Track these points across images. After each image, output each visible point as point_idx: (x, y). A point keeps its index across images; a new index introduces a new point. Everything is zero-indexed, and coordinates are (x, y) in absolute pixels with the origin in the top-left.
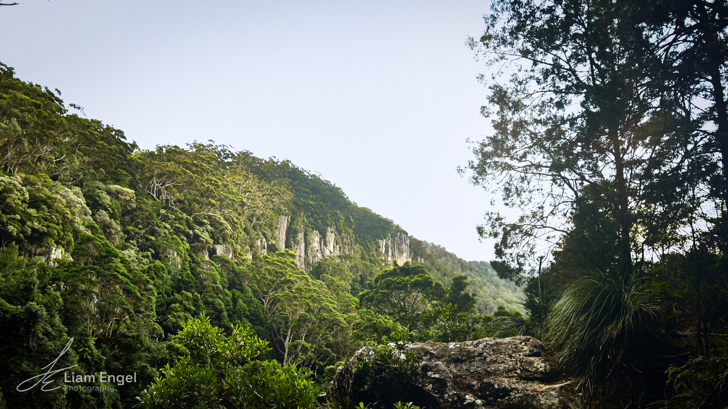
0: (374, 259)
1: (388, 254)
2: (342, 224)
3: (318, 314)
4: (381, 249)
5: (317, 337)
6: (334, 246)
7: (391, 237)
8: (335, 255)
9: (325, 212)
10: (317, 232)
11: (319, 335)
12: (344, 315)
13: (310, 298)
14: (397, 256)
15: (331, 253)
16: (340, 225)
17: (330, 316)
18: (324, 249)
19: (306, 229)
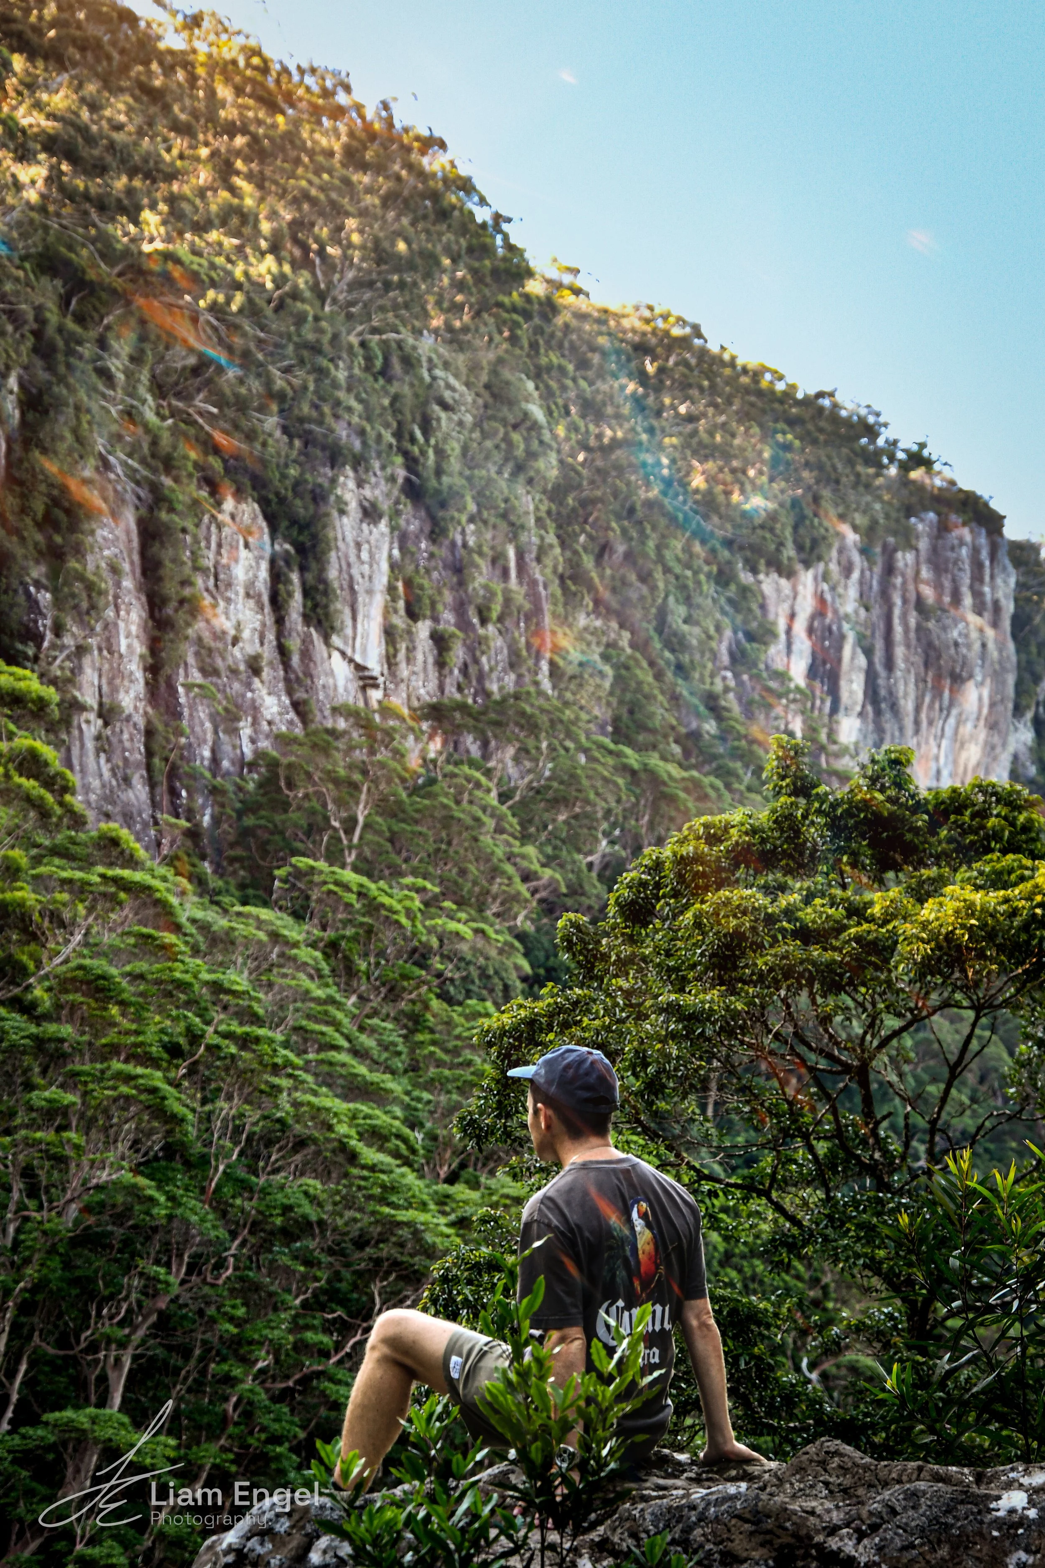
0: (724, 735)
1: (834, 692)
2: (454, 448)
3: (245, 1187)
4: (775, 653)
5: (229, 1380)
6: (389, 634)
7: (864, 551)
8: (398, 702)
9: (316, 349)
10: (250, 510)
11: (247, 1361)
12: (460, 1191)
13: (174, 1051)
14: (908, 705)
15: (367, 682)
16: (440, 453)
17: (349, 1202)
18: (306, 654)
19: (155, 488)
